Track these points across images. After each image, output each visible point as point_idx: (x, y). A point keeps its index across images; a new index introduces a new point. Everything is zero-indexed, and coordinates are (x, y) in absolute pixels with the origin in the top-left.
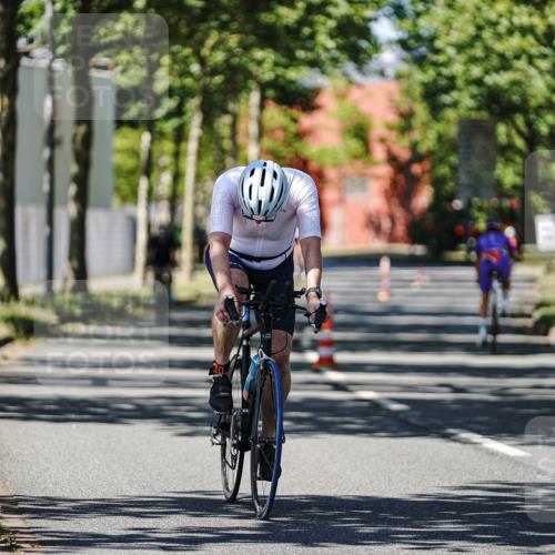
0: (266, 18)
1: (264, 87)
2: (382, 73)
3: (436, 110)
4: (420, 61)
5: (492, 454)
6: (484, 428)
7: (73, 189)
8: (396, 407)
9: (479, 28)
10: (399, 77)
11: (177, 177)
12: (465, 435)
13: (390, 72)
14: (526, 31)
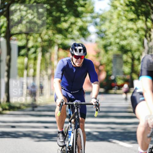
0: (59, 26)
1: (58, 45)
2: (91, 41)
3: (106, 51)
4: (102, 38)
5: (122, 146)
6: (120, 139)
7: (6, 74)
8: (95, 133)
9: (118, 28)
10: (96, 42)
11: (35, 70)
12: (114, 141)
13: (94, 41)
14: (131, 29)
